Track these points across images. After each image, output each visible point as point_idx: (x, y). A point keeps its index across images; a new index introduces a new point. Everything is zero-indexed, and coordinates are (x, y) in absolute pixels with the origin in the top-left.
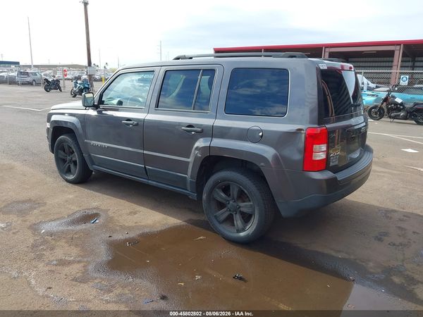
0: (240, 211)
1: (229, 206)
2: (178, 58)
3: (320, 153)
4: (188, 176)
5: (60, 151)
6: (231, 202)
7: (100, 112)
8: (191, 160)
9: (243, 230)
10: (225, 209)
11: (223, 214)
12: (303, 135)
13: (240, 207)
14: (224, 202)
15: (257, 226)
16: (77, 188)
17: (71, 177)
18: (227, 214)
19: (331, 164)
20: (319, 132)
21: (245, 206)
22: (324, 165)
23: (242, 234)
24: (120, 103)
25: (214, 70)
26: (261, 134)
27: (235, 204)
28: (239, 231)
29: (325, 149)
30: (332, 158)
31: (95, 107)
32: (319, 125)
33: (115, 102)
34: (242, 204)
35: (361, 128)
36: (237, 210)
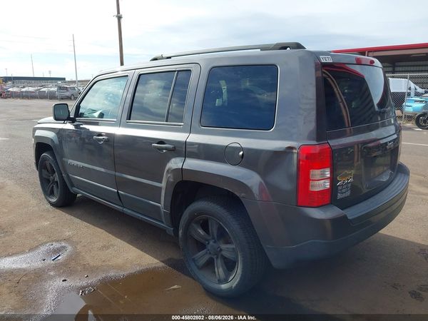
0: (222, 255)
1: (209, 247)
2: (155, 59)
3: (320, 180)
4: (161, 205)
5: (43, 170)
6: (211, 243)
7: (77, 126)
8: (163, 185)
9: (226, 281)
10: (204, 251)
11: (202, 257)
12: (295, 156)
13: (221, 250)
14: (203, 241)
15: (241, 278)
16: (59, 212)
17: (54, 200)
18: (206, 258)
19: (339, 196)
20: (317, 152)
21: (227, 250)
22: (328, 198)
23: (224, 286)
24: (102, 115)
25: (190, 70)
26: (241, 153)
27: (215, 245)
28: (220, 282)
29: (329, 176)
30: (340, 188)
31: (72, 121)
32: (317, 141)
33: (96, 115)
34: (224, 246)
35: (386, 144)
36: (218, 252)
